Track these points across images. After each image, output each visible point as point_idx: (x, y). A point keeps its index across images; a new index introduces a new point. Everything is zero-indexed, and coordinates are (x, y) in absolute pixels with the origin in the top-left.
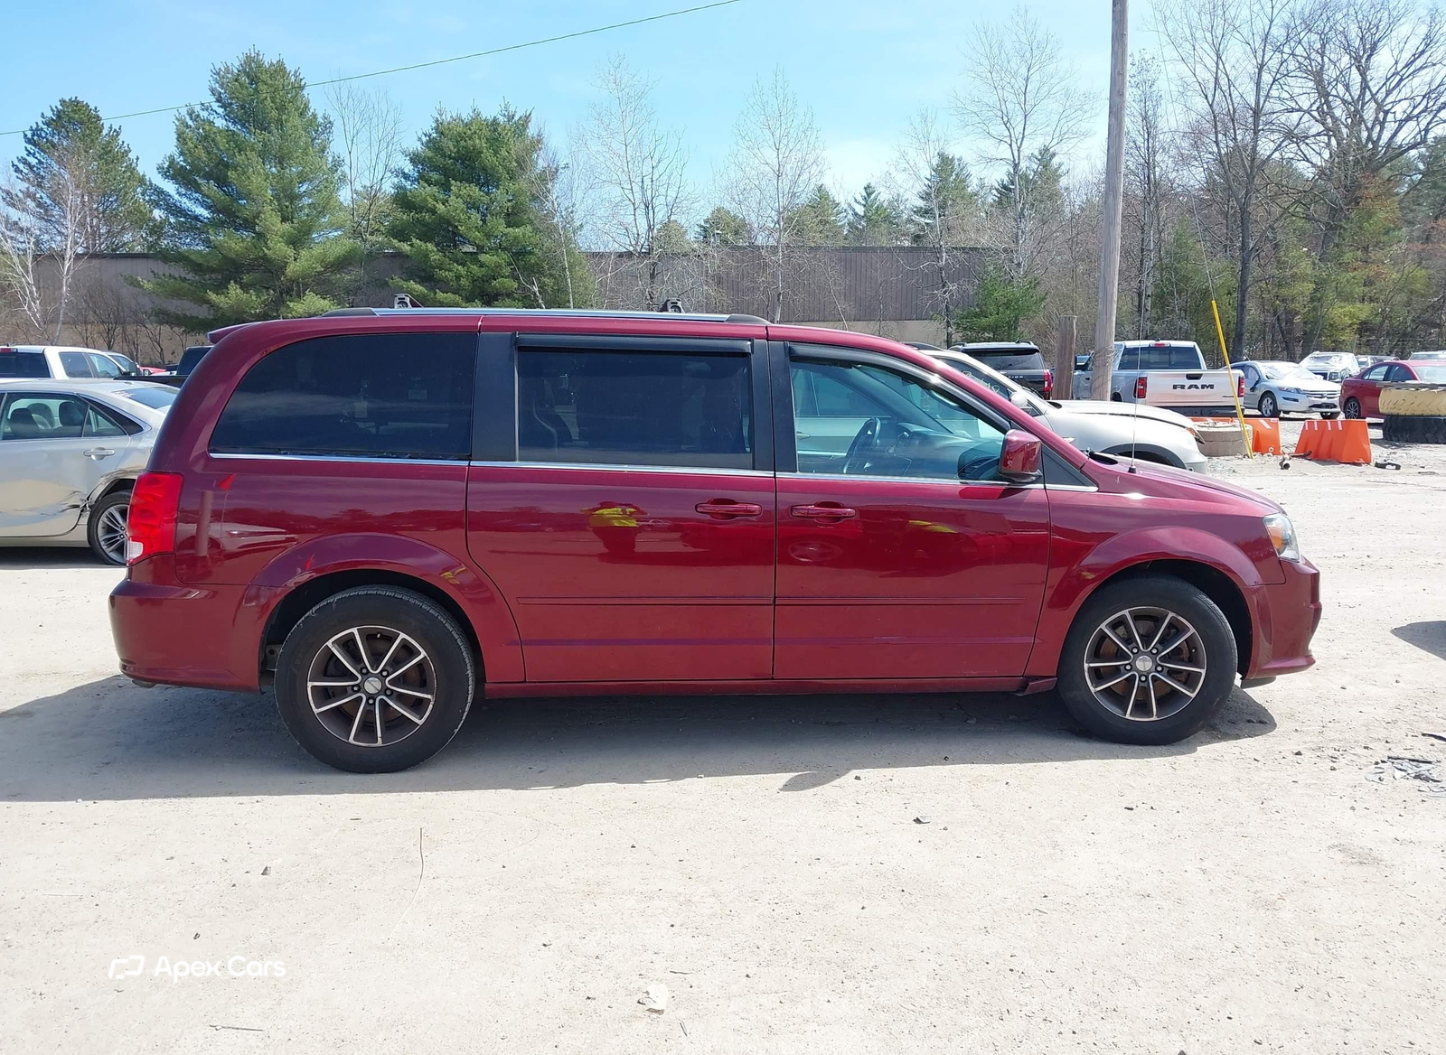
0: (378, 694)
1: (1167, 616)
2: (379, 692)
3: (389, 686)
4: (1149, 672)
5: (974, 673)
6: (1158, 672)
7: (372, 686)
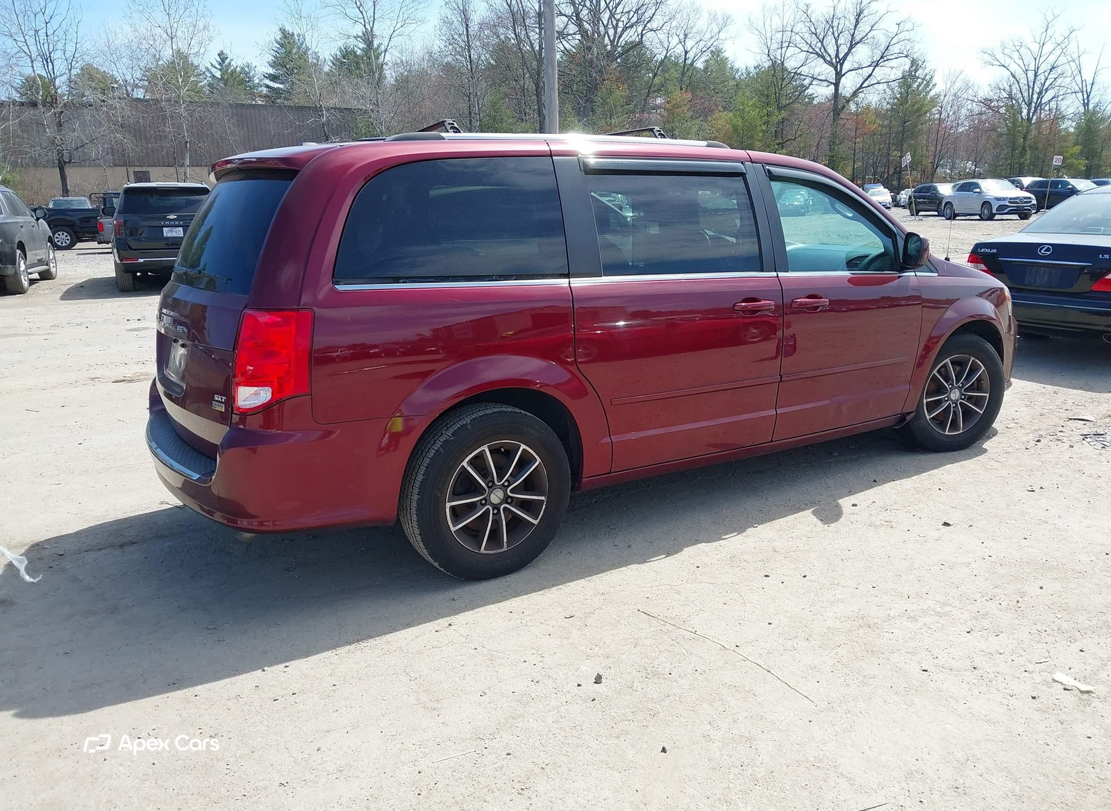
0: (501, 504)
1: (970, 360)
2: (502, 501)
3: (511, 495)
4: (957, 400)
5: (879, 416)
6: (962, 399)
7: (496, 496)
